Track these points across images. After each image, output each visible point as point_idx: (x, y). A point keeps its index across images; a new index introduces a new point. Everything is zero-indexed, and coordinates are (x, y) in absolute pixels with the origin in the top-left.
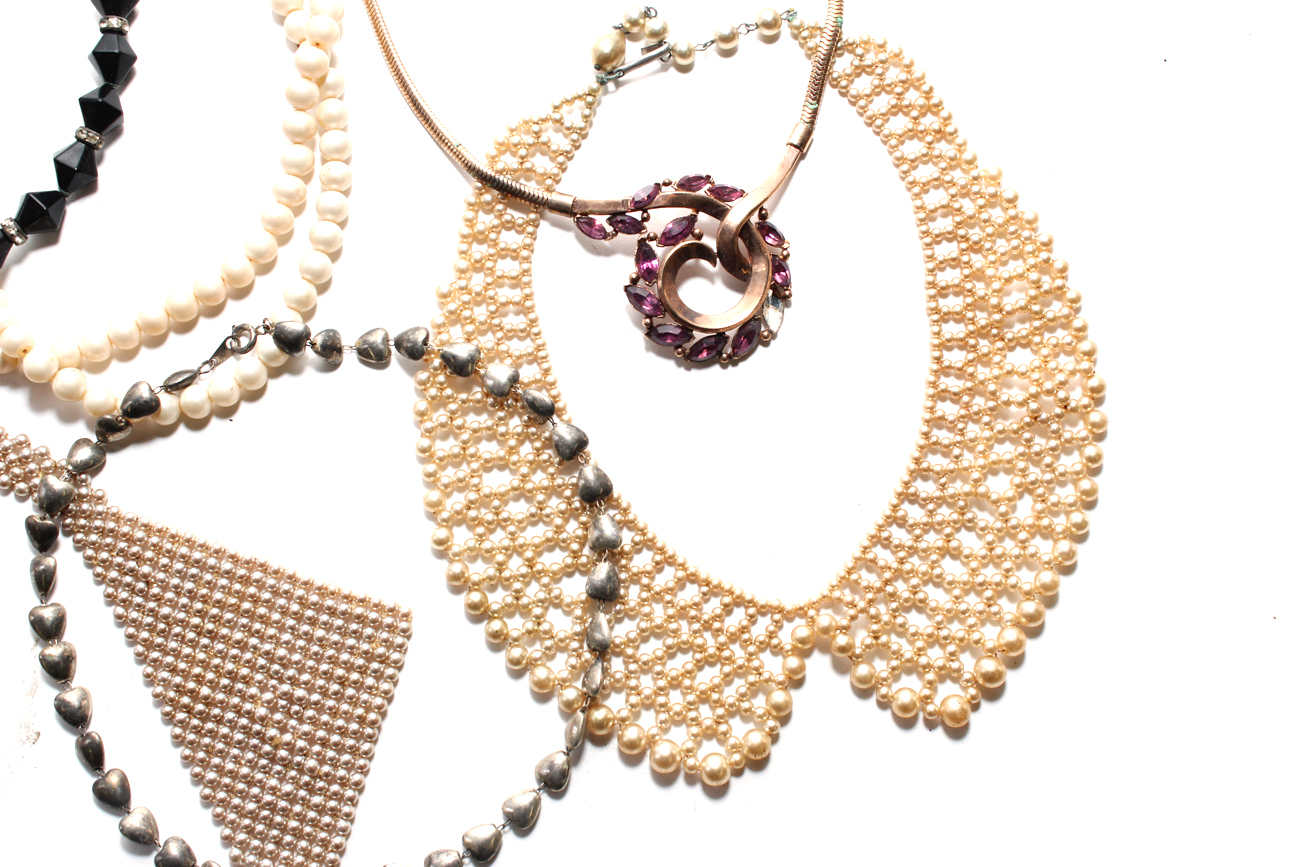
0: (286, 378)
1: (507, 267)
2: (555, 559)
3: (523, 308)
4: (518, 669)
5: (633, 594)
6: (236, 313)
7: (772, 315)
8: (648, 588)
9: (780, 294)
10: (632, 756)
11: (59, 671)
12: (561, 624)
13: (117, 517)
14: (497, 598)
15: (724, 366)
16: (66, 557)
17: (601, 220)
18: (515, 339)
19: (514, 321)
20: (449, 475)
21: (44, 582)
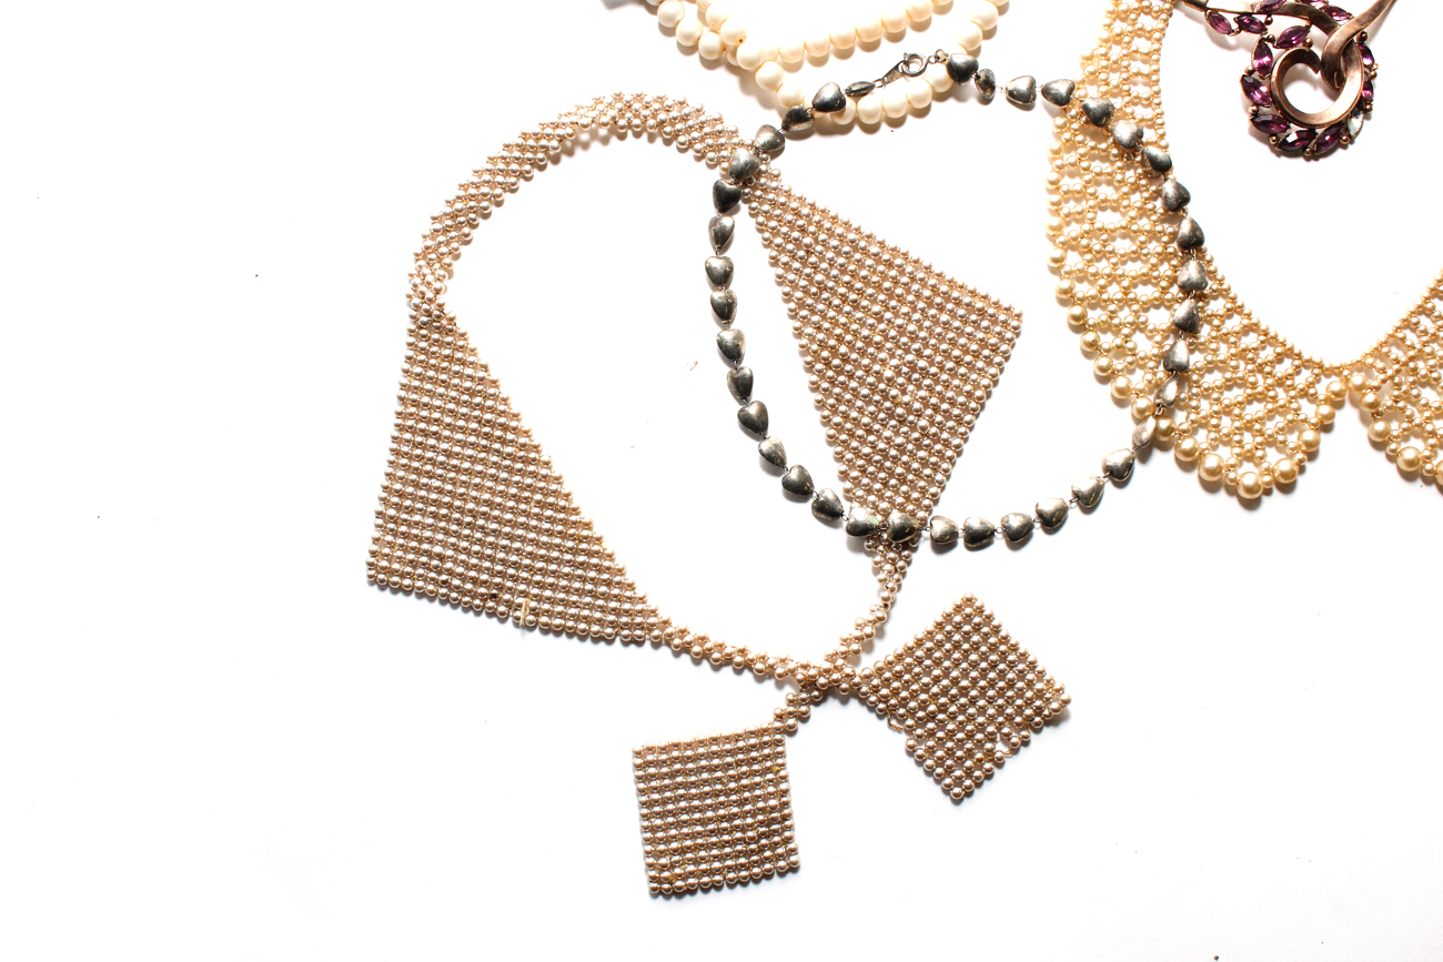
0: (951, 102)
1: (1142, 45)
2: (1146, 292)
3: (1151, 79)
4: (1105, 377)
5: (1205, 331)
6: (913, 42)
7: (1355, 123)
8: (1218, 328)
9: (1362, 106)
10: (1189, 462)
11: (724, 312)
12: (1144, 345)
13: (788, 194)
14: (1095, 316)
15: (1308, 159)
16: (742, 222)
17: (1230, 18)
18: (1140, 106)
19: (1144, 91)
20: (1071, 206)
21: (722, 239)
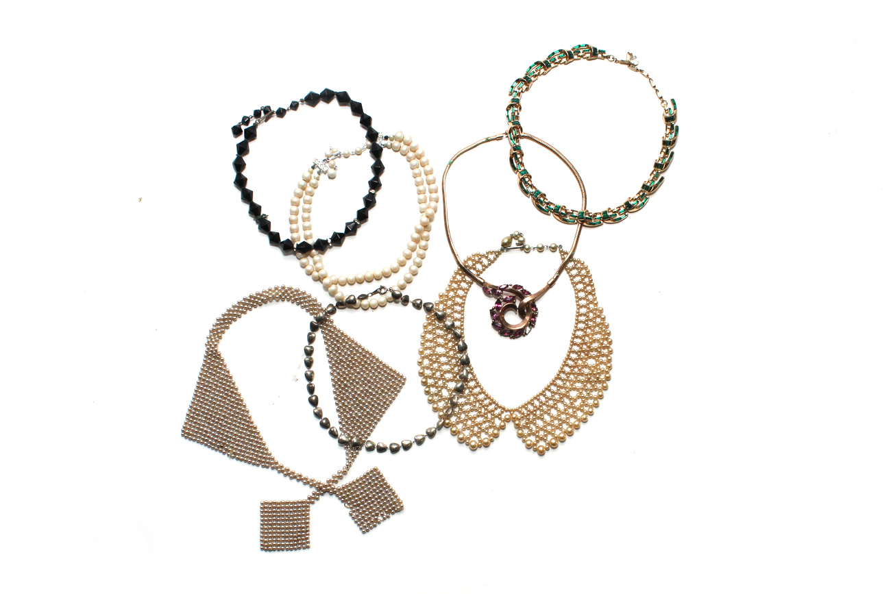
0: (392, 304)
1: (461, 293)
2: (448, 376)
3: (461, 306)
4: (431, 402)
5: (467, 392)
6: (384, 282)
7: (528, 329)
8: (471, 392)
9: (532, 324)
10: (454, 433)
11: (309, 364)
12: (445, 393)
13: (335, 328)
14: (430, 381)
15: (511, 339)
16: (319, 335)
17: (490, 289)
18: (456, 314)
19: (458, 308)
20: (428, 344)
21: (311, 340)
